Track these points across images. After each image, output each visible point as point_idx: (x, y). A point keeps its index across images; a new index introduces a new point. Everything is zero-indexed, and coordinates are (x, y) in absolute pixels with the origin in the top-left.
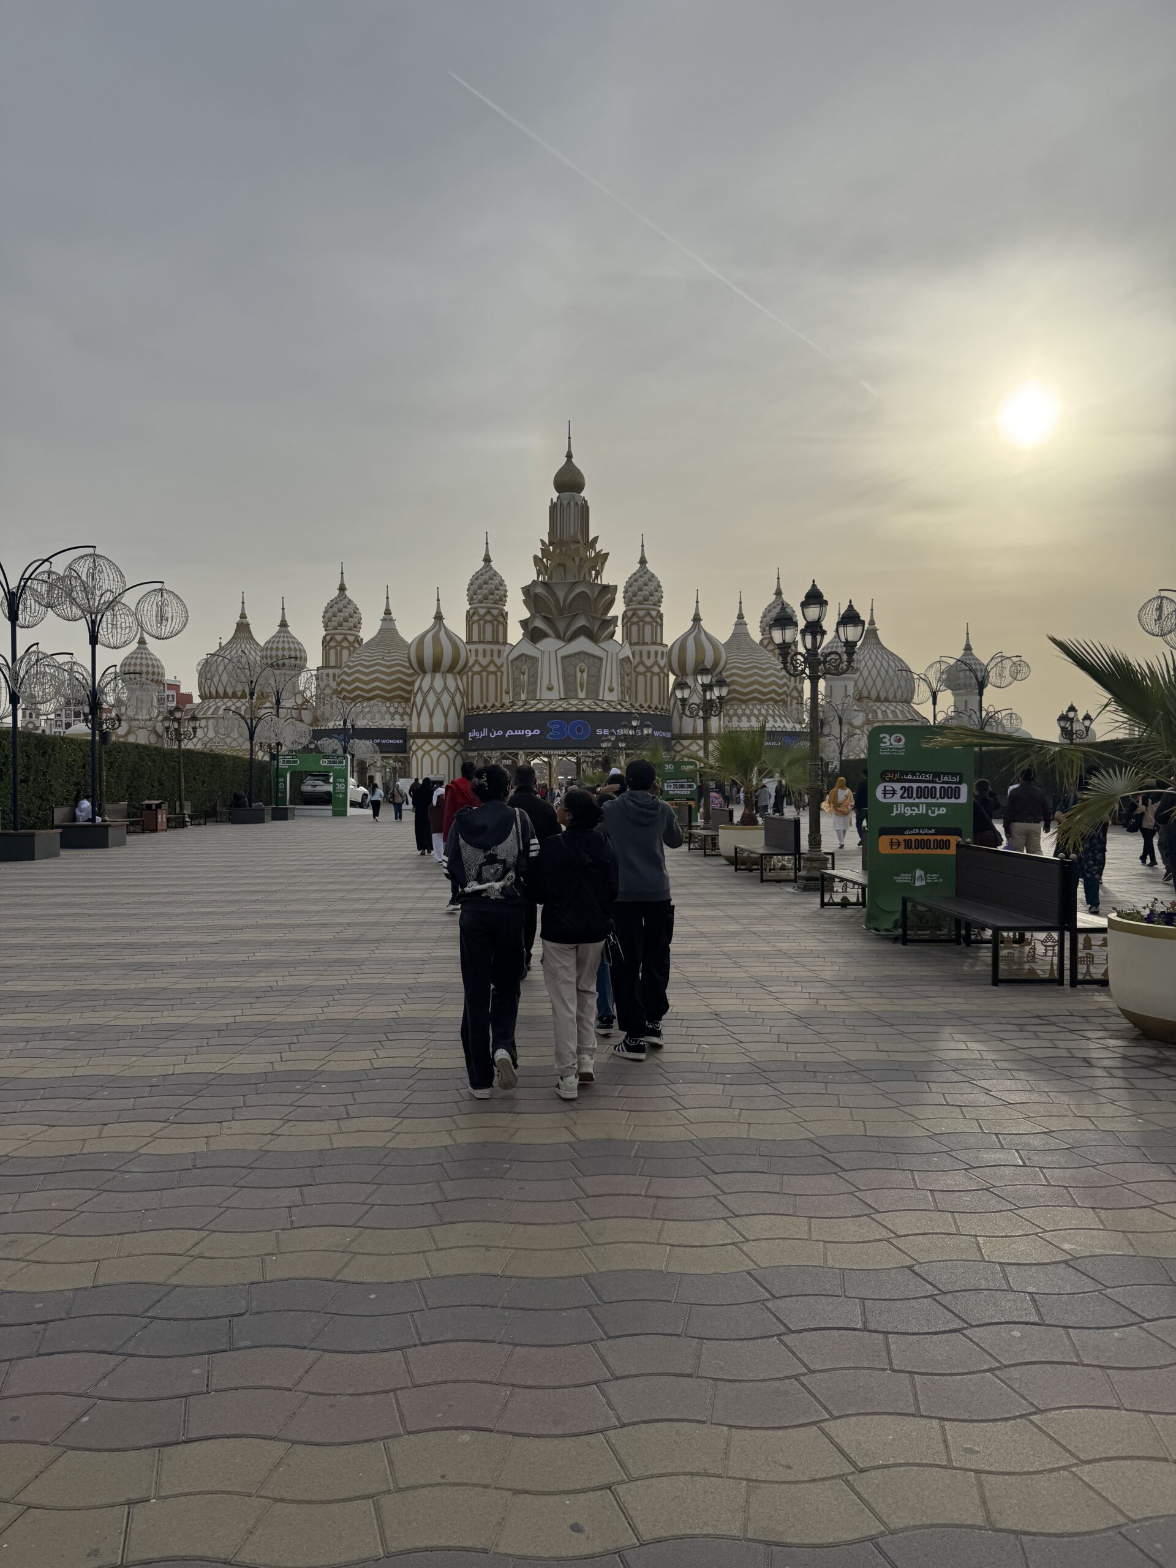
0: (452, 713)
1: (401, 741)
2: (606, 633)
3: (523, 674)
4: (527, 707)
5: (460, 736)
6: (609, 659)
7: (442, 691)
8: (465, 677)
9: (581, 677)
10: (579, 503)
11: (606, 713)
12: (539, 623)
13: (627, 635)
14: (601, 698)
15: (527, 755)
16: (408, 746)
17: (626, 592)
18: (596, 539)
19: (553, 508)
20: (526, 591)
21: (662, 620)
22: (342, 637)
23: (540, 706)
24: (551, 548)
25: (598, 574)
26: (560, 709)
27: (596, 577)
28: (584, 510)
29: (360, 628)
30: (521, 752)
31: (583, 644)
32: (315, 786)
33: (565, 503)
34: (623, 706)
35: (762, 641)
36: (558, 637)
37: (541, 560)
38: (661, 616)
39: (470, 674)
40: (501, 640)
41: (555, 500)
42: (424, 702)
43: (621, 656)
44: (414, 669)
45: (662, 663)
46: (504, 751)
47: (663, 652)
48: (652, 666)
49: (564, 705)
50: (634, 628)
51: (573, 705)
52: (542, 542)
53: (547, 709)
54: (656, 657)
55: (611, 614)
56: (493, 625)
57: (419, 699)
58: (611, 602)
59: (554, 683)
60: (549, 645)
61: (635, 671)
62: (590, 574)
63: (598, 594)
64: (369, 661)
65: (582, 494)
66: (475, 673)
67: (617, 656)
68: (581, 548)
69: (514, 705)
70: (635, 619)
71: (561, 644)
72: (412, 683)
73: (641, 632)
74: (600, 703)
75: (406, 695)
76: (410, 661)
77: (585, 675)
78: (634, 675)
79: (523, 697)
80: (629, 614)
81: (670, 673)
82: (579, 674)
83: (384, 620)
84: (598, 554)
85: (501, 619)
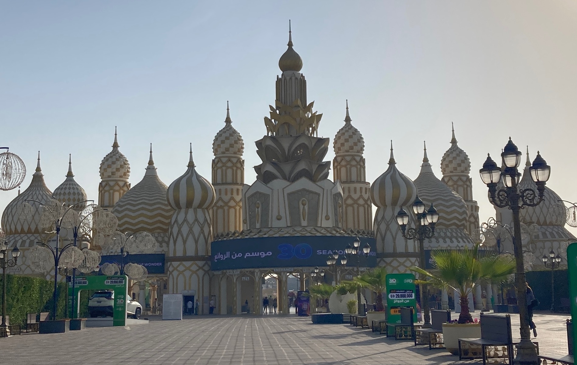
0: (201, 240)
1: (161, 264)
2: (322, 175)
3: (258, 208)
4: (261, 234)
5: (208, 259)
6: (325, 195)
7: (194, 223)
8: (211, 211)
9: (304, 209)
10: (299, 79)
11: (324, 237)
12: (270, 168)
13: (337, 175)
14: (319, 225)
15: (261, 273)
16: (166, 268)
17: (335, 143)
18: (312, 104)
19: (279, 82)
20: (259, 144)
21: (364, 164)
22: (114, 182)
23: (271, 233)
24: (278, 112)
25: (314, 129)
26: (287, 235)
27: (313, 132)
28: (302, 83)
29: (129, 176)
30: (257, 270)
31: (303, 183)
32: (100, 302)
33: (288, 78)
34: (337, 232)
35: (443, 179)
36: (285, 178)
37: (270, 120)
38: (363, 161)
39: (215, 208)
40: (239, 181)
41: (280, 77)
42: (179, 232)
43: (334, 192)
44: (171, 206)
45: (366, 196)
46: (243, 270)
47: (366, 189)
48: (359, 199)
49: (291, 232)
50: (343, 170)
51: (298, 232)
52: (271, 107)
53: (277, 235)
54: (361, 192)
55: (325, 160)
56: (233, 170)
57: (175, 230)
58: (325, 151)
59: (282, 214)
60: (278, 184)
61: (345, 204)
62: (309, 130)
63: (315, 145)
64: (136, 201)
65: (301, 72)
66: (218, 208)
67: (331, 192)
68: (301, 112)
69: (251, 232)
70: (343, 163)
71: (288, 183)
72: (170, 217)
73: (349, 173)
74: (319, 229)
75: (165, 227)
76: (168, 200)
77: (306, 207)
78: (344, 206)
79: (258, 226)
80: (339, 159)
81: (373, 205)
82: (301, 207)
83: (148, 169)
84: (313, 115)
85: (239, 165)
